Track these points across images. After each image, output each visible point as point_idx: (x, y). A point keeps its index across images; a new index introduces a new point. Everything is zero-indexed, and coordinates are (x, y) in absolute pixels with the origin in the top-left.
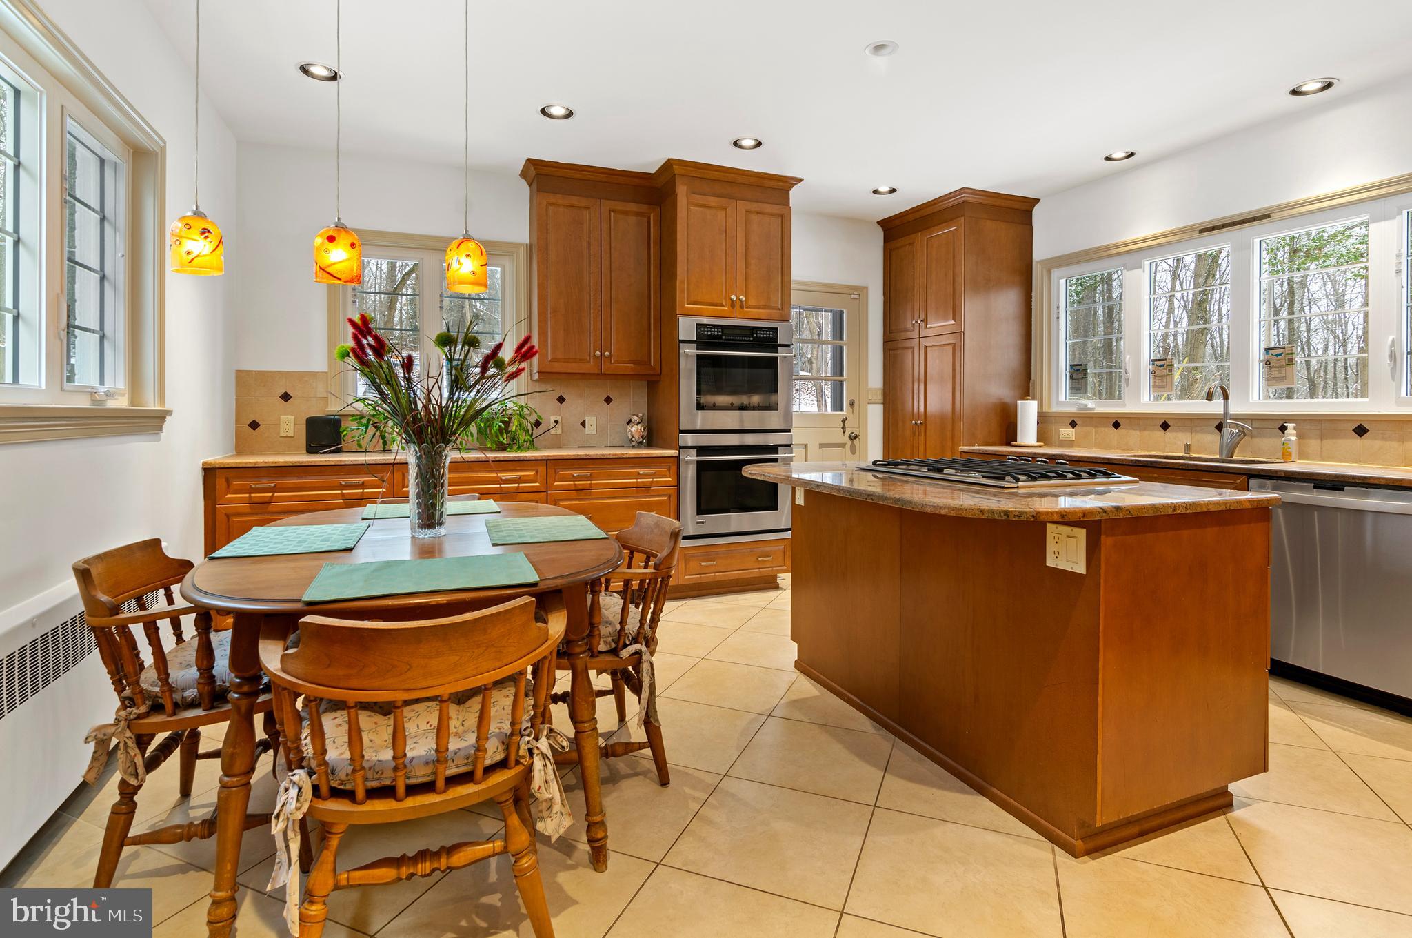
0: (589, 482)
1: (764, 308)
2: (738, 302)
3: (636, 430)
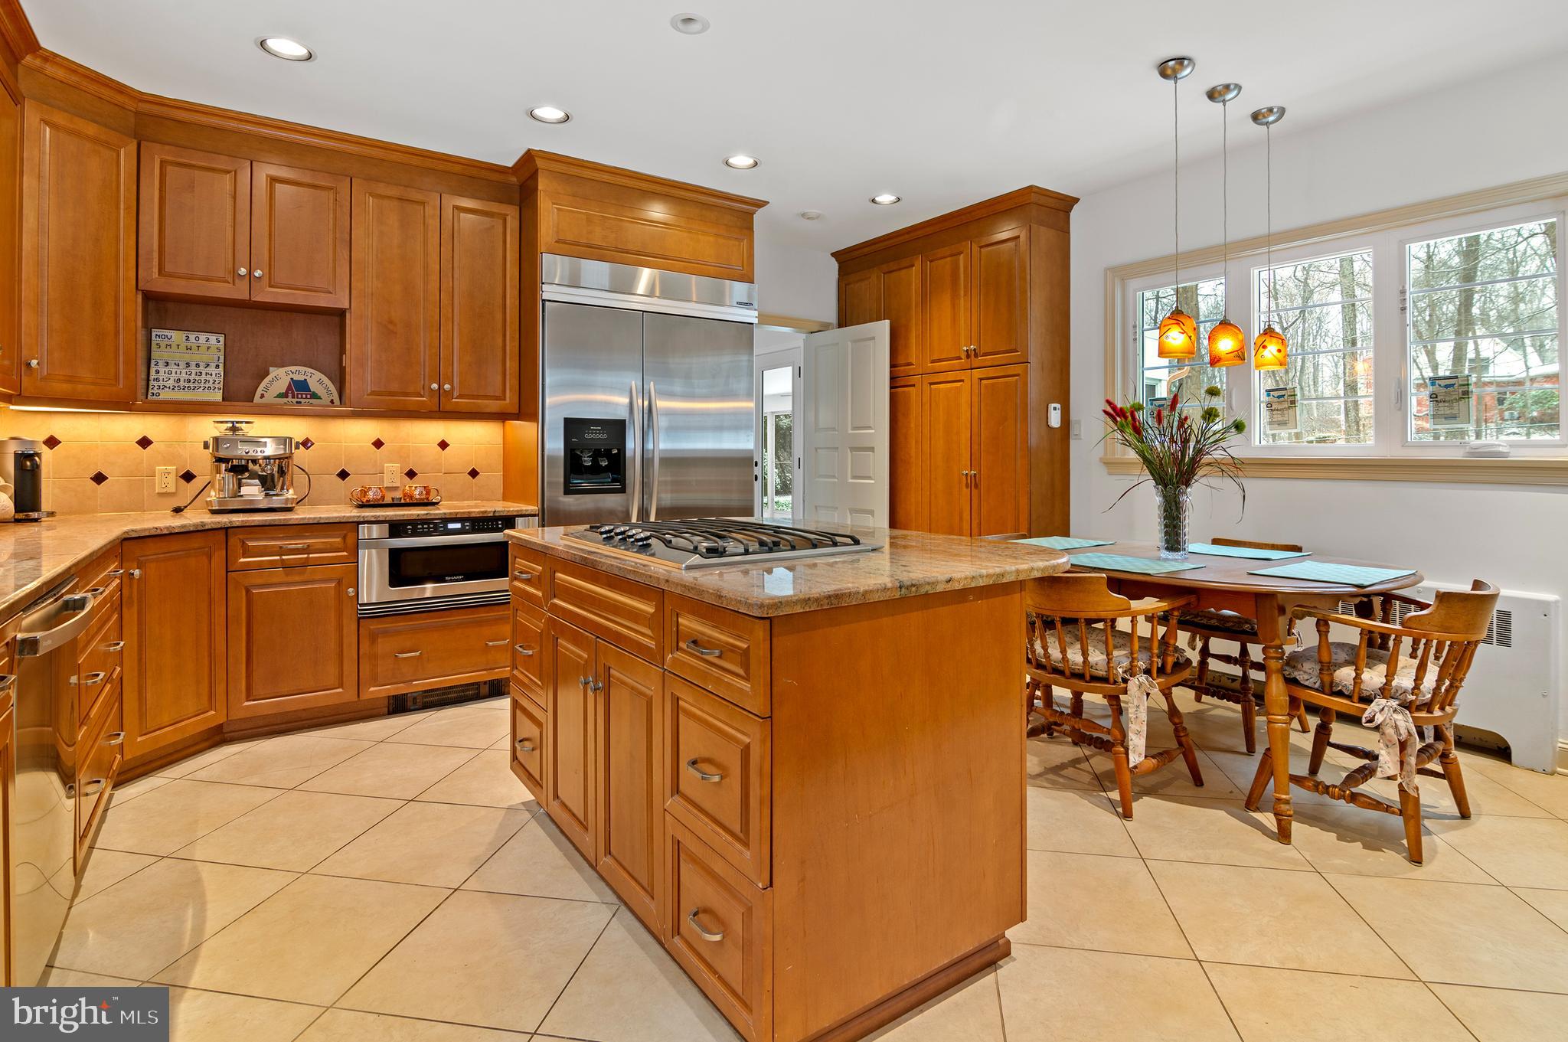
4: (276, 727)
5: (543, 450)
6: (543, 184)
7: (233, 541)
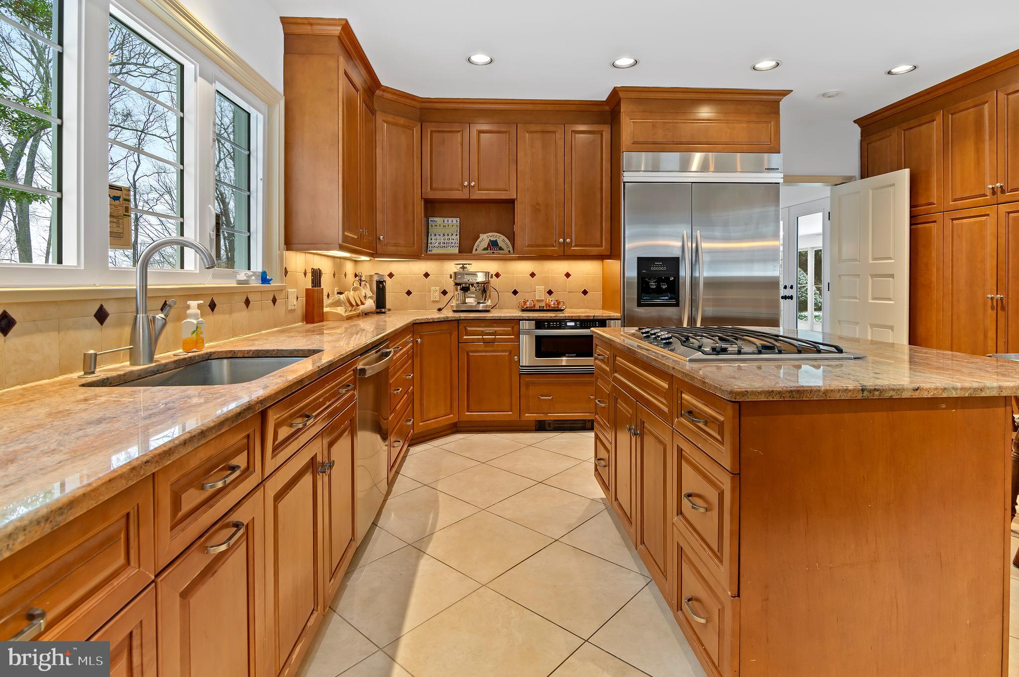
4: (481, 428)
5: (624, 278)
6: (624, 108)
7: (461, 327)
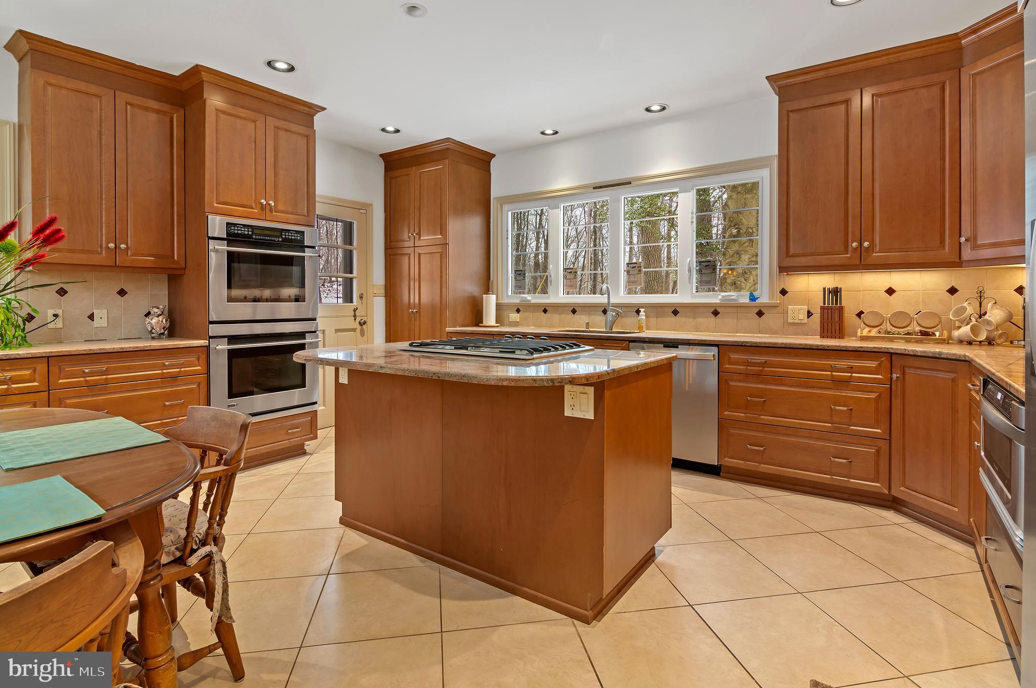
0: (105, 377)
1: (292, 213)
2: (268, 207)
3: (157, 322)
